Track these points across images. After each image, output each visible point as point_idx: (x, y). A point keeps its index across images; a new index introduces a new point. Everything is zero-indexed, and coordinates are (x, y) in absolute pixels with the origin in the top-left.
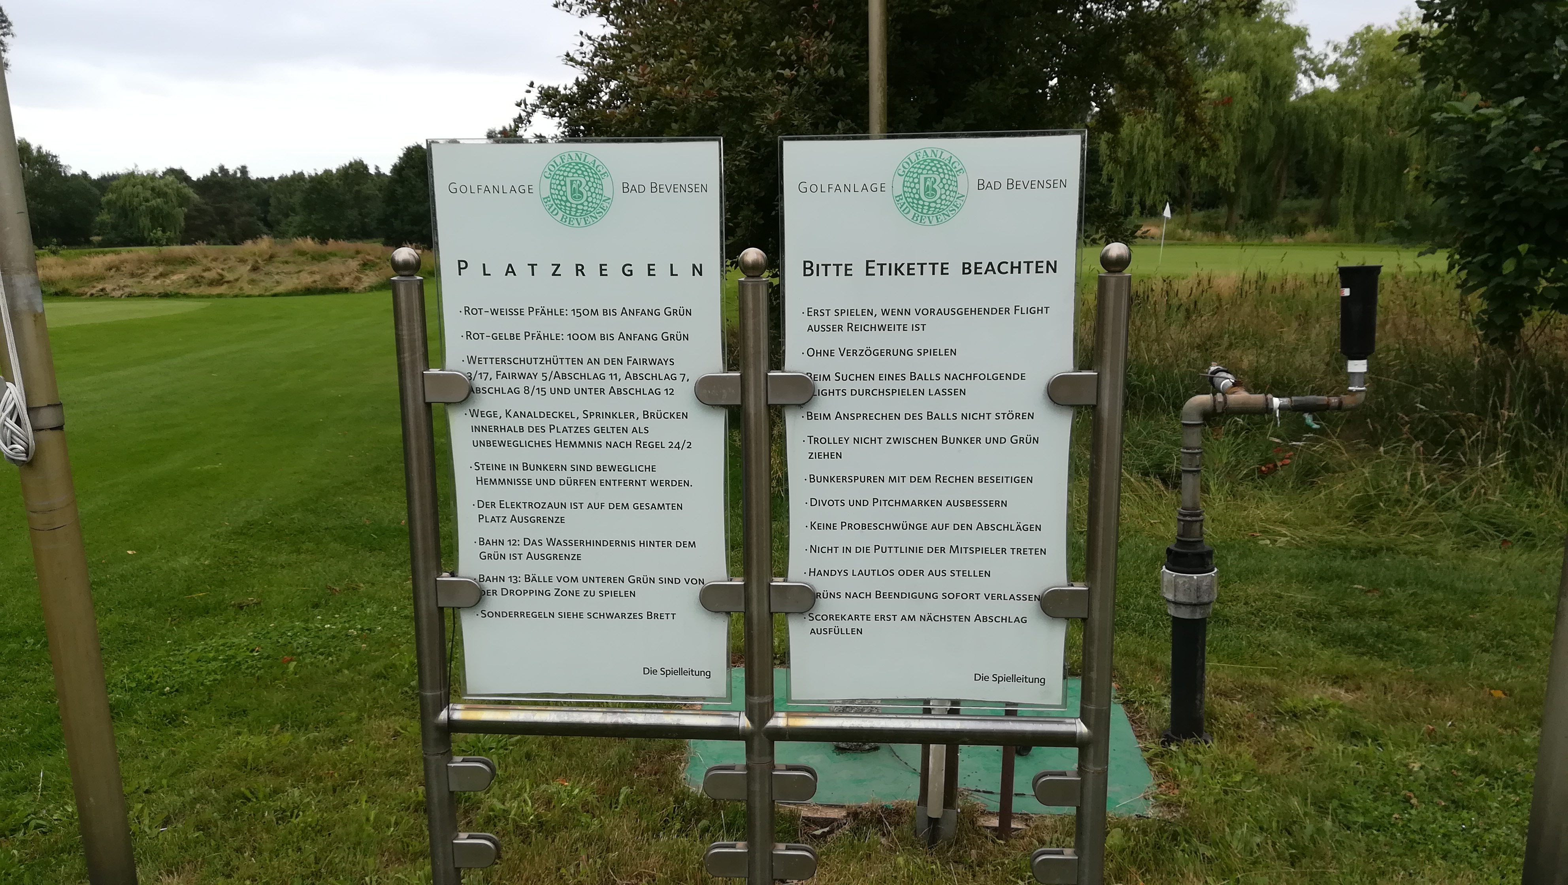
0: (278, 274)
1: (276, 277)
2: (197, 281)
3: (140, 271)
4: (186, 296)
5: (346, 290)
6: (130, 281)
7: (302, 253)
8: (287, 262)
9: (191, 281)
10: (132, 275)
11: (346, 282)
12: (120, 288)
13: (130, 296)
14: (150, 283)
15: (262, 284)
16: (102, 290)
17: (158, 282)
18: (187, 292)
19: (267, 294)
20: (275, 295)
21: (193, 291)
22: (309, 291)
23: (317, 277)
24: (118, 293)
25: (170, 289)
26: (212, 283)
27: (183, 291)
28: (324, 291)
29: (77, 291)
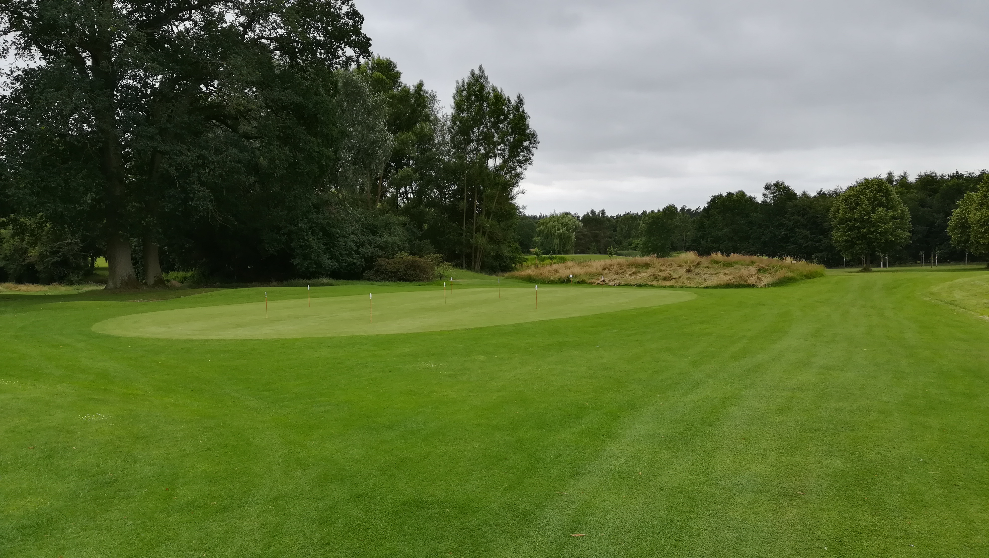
0: (704, 274)
1: (704, 276)
2: (656, 278)
3: (621, 271)
4: (651, 286)
5: (753, 286)
6: (616, 277)
7: (717, 262)
8: (708, 267)
9: (652, 277)
10: (617, 273)
11: (751, 280)
12: (613, 280)
13: (619, 285)
14: (627, 278)
15: (695, 281)
16: (604, 281)
17: (633, 277)
18: (652, 284)
19: (700, 286)
20: (707, 287)
21: (654, 283)
22: (728, 286)
23: (730, 277)
24: (612, 283)
25: (641, 282)
26: (665, 279)
27: (649, 283)
28: (738, 286)
29: (590, 281)
